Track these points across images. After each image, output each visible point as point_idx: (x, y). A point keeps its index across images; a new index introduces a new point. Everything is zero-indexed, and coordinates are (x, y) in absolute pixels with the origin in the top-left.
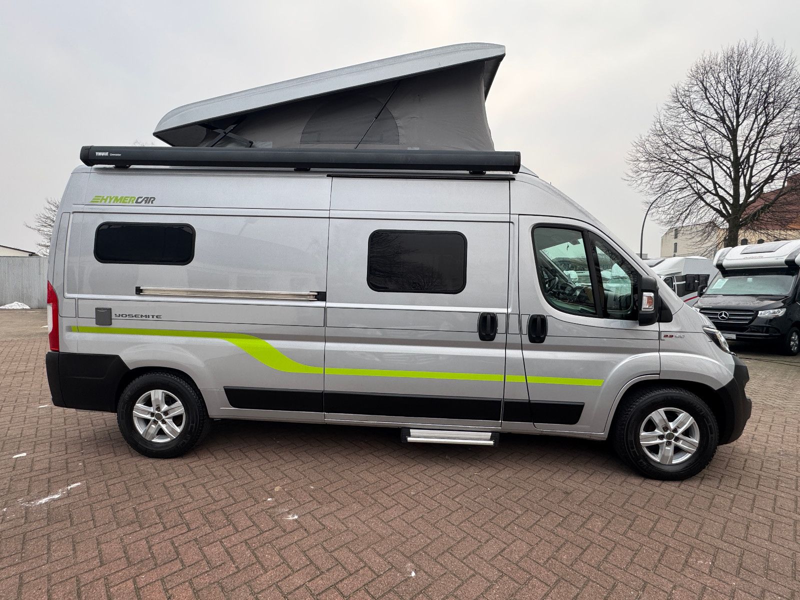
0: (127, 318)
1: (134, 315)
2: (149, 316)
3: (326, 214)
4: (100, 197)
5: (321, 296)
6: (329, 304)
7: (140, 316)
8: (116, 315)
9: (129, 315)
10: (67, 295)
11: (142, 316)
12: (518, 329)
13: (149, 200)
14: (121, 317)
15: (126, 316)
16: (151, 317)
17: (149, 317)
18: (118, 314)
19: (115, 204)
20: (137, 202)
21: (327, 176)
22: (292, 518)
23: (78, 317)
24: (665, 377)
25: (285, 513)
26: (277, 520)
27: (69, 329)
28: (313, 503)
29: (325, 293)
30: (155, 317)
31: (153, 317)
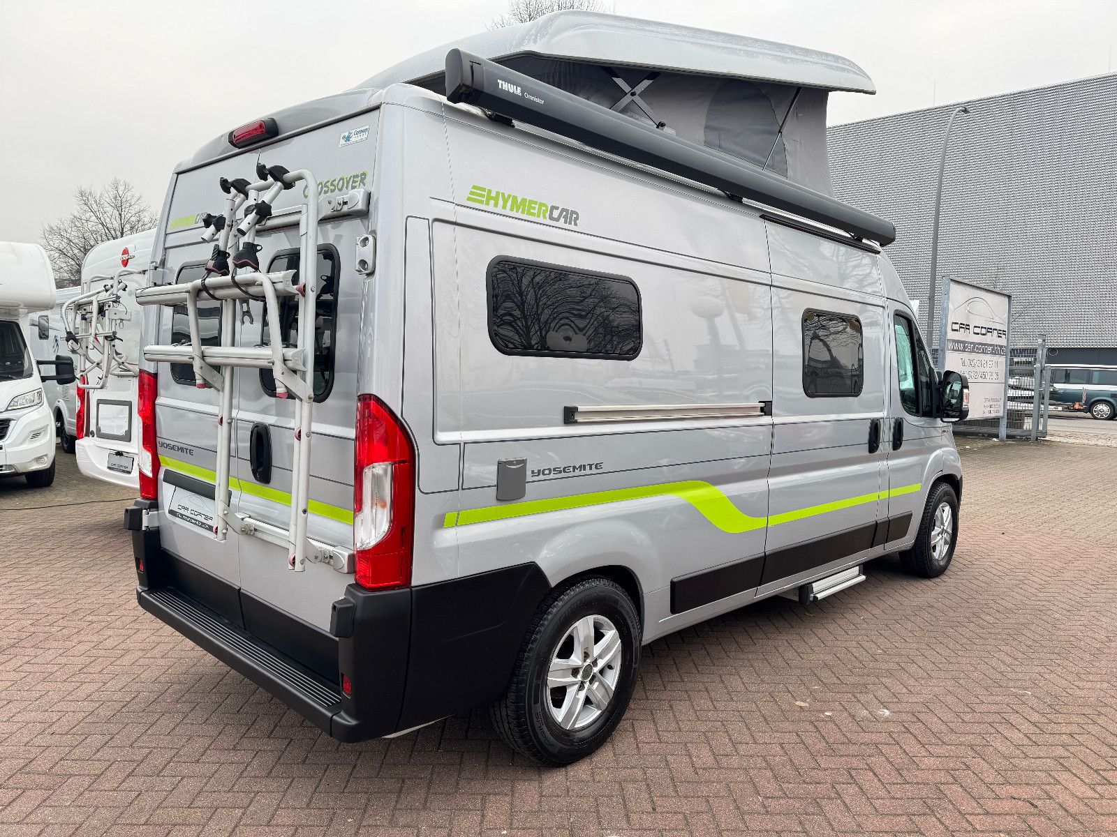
0: (552, 476)
2: (585, 466)
3: (765, 279)
4: (484, 190)
5: (766, 409)
6: (776, 420)
7: (571, 469)
8: (533, 472)
9: (554, 470)
10: (442, 437)
11: (574, 468)
13: (570, 216)
14: (541, 477)
15: (550, 473)
16: (588, 467)
17: (584, 470)
18: (536, 471)
19: (514, 214)
20: (551, 218)
21: (761, 217)
22: (887, 713)
23: (463, 489)
24: (944, 473)
25: (870, 713)
26: (887, 720)
27: (440, 523)
28: (858, 695)
29: (771, 402)
30: (593, 466)
31: (591, 469)
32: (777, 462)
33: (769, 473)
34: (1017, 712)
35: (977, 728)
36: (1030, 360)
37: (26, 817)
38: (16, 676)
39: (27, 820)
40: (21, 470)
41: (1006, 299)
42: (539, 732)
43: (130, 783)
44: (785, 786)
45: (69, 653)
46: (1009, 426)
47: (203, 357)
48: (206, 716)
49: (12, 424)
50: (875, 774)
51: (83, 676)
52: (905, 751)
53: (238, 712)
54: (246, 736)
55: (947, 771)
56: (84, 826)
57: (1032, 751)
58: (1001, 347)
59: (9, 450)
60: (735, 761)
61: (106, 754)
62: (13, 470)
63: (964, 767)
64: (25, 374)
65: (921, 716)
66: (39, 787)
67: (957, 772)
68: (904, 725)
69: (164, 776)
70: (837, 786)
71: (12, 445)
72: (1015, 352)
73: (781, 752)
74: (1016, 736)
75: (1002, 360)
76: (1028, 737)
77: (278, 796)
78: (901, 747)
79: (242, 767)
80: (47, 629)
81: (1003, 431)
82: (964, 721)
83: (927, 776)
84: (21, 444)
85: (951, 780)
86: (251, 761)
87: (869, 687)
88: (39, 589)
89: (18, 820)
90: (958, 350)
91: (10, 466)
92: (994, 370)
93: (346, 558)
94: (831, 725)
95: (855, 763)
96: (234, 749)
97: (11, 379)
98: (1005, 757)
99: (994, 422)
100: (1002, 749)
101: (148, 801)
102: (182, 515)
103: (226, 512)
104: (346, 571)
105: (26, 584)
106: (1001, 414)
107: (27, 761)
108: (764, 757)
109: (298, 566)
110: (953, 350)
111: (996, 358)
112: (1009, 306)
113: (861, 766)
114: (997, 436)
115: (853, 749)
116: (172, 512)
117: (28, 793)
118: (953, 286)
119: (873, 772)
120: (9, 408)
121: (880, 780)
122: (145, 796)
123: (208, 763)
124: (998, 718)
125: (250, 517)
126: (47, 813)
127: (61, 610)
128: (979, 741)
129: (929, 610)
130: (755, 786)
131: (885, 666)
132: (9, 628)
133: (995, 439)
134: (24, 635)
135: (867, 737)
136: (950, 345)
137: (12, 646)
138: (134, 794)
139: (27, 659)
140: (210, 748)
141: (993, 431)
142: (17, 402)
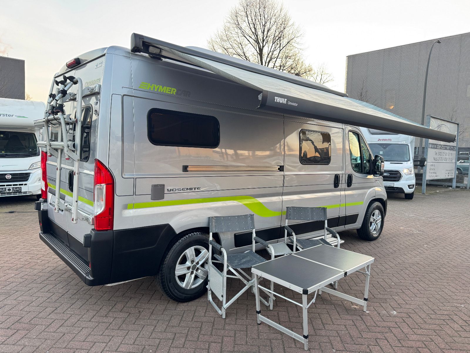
0: (177, 191)
1: (181, 189)
2: (192, 188)
3: (282, 118)
5: (281, 169)
6: (286, 173)
7: (186, 189)
8: (168, 190)
9: (178, 189)
11: (187, 189)
12: (343, 181)
13: (187, 93)
14: (172, 192)
15: (176, 190)
16: (193, 189)
17: (192, 190)
20: (178, 94)
22: (395, 313)
23: (135, 195)
24: (376, 197)
25: (387, 312)
26: (395, 316)
27: (126, 207)
28: (382, 304)
29: (283, 166)
30: (196, 189)
31: (195, 189)
32: (286, 190)
33: (283, 194)
34: (457, 315)
35: (437, 322)
36: (467, 153)
37: (17, 342)
38: (22, 280)
39: (17, 344)
40: (34, 194)
41: (457, 125)
42: (174, 293)
43: (61, 329)
44: (346, 345)
45: (44, 271)
46: (457, 182)
47: (50, 145)
48: (95, 301)
49: (31, 175)
50: (388, 342)
51: (48, 281)
52: (403, 331)
53: (109, 300)
54: (111, 311)
55: (422, 341)
56: (40, 347)
57: (463, 334)
58: (454, 147)
59: (30, 185)
60: (323, 333)
61: (53, 316)
62: (31, 194)
63: (430, 340)
64: (37, 154)
65: (411, 315)
66: (24, 329)
67: (427, 342)
68: (402, 319)
69: (75, 327)
70: (370, 347)
71: (31, 183)
72: (460, 149)
73: (345, 329)
74: (456, 326)
75: (454, 153)
76: (462, 327)
77: (122, 338)
78: (401, 330)
79: (108, 324)
80: (36, 261)
81: (454, 184)
82: (431, 318)
83: (413, 344)
84: (35, 183)
85: (424, 346)
86: (112, 322)
87: (388, 300)
88: (35, 243)
89: (14, 343)
90: (434, 148)
91: (30, 192)
92: (450, 157)
93: (91, 219)
94: (369, 318)
95: (379, 336)
96: (106, 316)
97: (31, 156)
98: (450, 337)
99: (450, 180)
100: (449, 332)
101: (67, 337)
102: (53, 205)
103: (58, 202)
104: (91, 224)
105: (30, 241)
106: (453, 177)
107: (21, 317)
108: (337, 331)
109: (74, 222)
110: (432, 148)
111: (452, 152)
112: (458, 128)
113: (382, 337)
114: (451, 187)
115: (378, 329)
116: (50, 204)
117: (19, 332)
118: (432, 120)
119: (387, 340)
120: (30, 168)
121: (390, 344)
122: (66, 335)
123: (94, 322)
124: (447, 317)
125: (69, 205)
126: (25, 341)
127: (43, 253)
128: (438, 328)
129: (417, 265)
130: (332, 345)
131: (395, 290)
132: (21, 260)
133: (450, 188)
134: (27, 263)
135: (385, 324)
136: (430, 146)
137: (21, 268)
138: (62, 334)
139: (26, 273)
140: (96, 315)
141: (450, 184)
142: (33, 166)
